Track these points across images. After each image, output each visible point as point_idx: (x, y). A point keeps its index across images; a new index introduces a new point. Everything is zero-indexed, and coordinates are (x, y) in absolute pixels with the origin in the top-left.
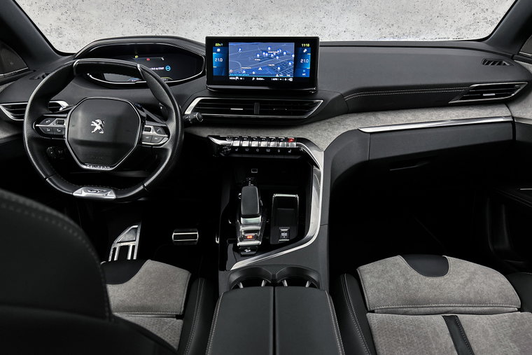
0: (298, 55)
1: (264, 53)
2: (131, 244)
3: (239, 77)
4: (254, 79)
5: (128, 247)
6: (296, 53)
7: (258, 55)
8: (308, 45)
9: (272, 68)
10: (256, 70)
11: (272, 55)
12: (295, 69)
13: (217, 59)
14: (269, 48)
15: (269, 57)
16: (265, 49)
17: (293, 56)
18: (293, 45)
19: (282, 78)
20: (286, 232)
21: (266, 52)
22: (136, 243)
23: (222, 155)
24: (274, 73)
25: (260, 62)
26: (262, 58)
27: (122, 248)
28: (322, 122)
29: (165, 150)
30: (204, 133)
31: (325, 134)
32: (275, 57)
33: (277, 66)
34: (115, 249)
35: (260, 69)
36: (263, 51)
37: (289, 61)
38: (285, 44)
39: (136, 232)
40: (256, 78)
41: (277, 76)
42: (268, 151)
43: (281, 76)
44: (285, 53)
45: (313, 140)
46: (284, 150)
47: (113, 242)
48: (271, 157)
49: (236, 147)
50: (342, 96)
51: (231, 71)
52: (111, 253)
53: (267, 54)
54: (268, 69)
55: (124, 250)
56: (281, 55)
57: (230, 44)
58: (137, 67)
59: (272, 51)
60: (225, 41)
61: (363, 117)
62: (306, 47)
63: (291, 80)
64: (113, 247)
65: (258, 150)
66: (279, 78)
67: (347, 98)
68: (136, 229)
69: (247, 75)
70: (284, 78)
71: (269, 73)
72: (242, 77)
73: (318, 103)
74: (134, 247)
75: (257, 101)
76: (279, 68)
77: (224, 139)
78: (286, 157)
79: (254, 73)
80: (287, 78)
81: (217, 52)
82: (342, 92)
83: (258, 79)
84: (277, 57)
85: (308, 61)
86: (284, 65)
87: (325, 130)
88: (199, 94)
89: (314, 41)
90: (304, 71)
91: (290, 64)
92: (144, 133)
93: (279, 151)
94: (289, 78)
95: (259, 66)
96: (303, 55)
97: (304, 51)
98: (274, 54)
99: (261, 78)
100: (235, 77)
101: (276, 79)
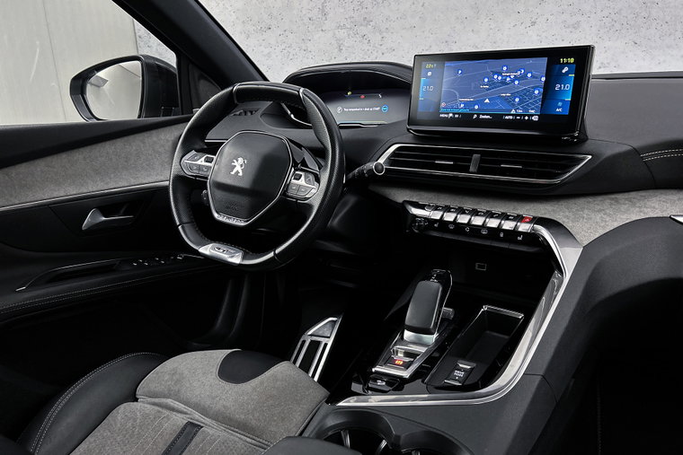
0: (553, 76)
1: (496, 77)
2: (323, 341)
3: (454, 114)
4: (475, 116)
5: (319, 343)
6: (548, 75)
7: (486, 80)
8: (572, 60)
9: (506, 99)
10: (481, 102)
11: (508, 79)
12: (543, 100)
13: (425, 87)
14: (505, 68)
15: (503, 83)
16: (498, 69)
17: (543, 79)
19: (518, 115)
20: (465, 370)
21: (499, 74)
22: (330, 341)
24: (509, 107)
25: (488, 90)
26: (492, 84)
27: (312, 343)
28: (600, 198)
29: (310, 207)
30: (400, 196)
32: (513, 81)
33: (514, 95)
34: (304, 342)
35: (487, 101)
36: (495, 73)
37: (535, 88)
38: (531, 61)
39: (334, 327)
40: (478, 115)
41: (513, 112)
42: (484, 232)
43: (520, 112)
44: (529, 75)
45: (568, 225)
46: (510, 234)
47: (303, 333)
48: (488, 243)
49: (436, 221)
50: (637, 151)
51: (443, 105)
52: (299, 346)
53: (500, 78)
54: (498, 101)
56: (524, 77)
57: (446, 64)
58: (299, 92)
59: (509, 72)
60: (440, 60)
62: (567, 64)
63: (535, 118)
64: (302, 340)
65: (467, 229)
66: (516, 115)
68: (334, 322)
69: (467, 111)
70: (525, 116)
71: (499, 108)
72: (459, 114)
73: (580, 160)
74: (326, 345)
75: (477, 152)
76: (517, 100)
77: (422, 207)
78: (513, 247)
79: (476, 107)
80: (529, 116)
81: (427, 77)
82: (636, 145)
83: (481, 117)
84: (517, 82)
85: (568, 87)
86: (525, 95)
88: (398, 140)
89: (582, 55)
90: (560, 104)
91: (536, 92)
92: (293, 180)
93: (502, 235)
94: (533, 115)
95: (486, 96)
96: (561, 78)
97: (564, 71)
98: (512, 77)
99: (487, 115)
100: (448, 114)
101: (511, 117)
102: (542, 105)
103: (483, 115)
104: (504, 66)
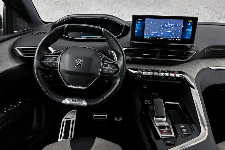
0: (185, 26)
1: (165, 25)
2: (72, 120)
3: (150, 37)
4: (158, 38)
5: (70, 121)
6: (183, 26)
7: (162, 26)
8: (192, 21)
9: (169, 33)
10: (160, 34)
11: (170, 26)
13: (138, 27)
14: (169, 22)
15: (168, 27)
17: (182, 27)
18: (182, 21)
19: (174, 39)
20: (184, 128)
21: (167, 24)
22: (75, 119)
23: (136, 79)
24: (170, 36)
25: (163, 29)
26: (164, 27)
27: (67, 121)
31: (192, 69)
32: (171, 27)
33: (172, 32)
34: (64, 122)
35: (162, 33)
37: (179, 30)
38: (178, 20)
39: (74, 113)
40: (159, 38)
41: (172, 37)
42: (164, 78)
43: (174, 37)
44: (177, 25)
46: (172, 78)
47: (63, 119)
48: (164, 81)
49: (144, 75)
50: (205, 49)
51: (145, 34)
52: (62, 124)
53: (167, 26)
54: (166, 34)
55: (68, 122)
56: (175, 26)
57: (146, 19)
58: (101, 30)
59: (170, 23)
60: (144, 18)
61: (208, 61)
62: (190, 22)
63: (179, 40)
64: (62, 121)
65: (157, 77)
66: (173, 39)
67: (206, 51)
68: (74, 112)
69: (154, 36)
70: (176, 39)
71: (167, 36)
72: (152, 37)
73: (194, 53)
74: (73, 121)
75: (158, 51)
76: (173, 33)
77: (137, 70)
78: (173, 82)
79: (158, 35)
80: (177, 39)
81: (138, 24)
82: (205, 47)
83: (160, 39)
84: (173, 27)
85: (190, 30)
86: (176, 32)
87: (192, 67)
88: (125, 46)
89: (195, 19)
90: (188, 35)
91: (180, 31)
92: (104, 67)
93: (169, 78)
94: (178, 39)
95: (162, 32)
96: (188, 27)
97: (189, 25)
98: (171, 25)
99: (162, 38)
100: (147, 37)
101: (171, 39)
102: (182, 35)
103: (161, 38)
104: (169, 21)
